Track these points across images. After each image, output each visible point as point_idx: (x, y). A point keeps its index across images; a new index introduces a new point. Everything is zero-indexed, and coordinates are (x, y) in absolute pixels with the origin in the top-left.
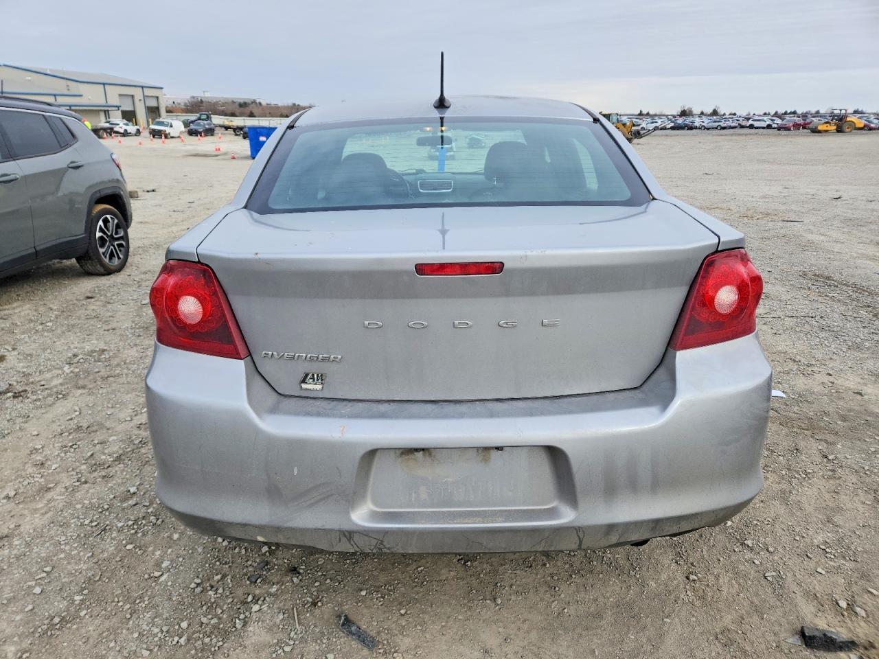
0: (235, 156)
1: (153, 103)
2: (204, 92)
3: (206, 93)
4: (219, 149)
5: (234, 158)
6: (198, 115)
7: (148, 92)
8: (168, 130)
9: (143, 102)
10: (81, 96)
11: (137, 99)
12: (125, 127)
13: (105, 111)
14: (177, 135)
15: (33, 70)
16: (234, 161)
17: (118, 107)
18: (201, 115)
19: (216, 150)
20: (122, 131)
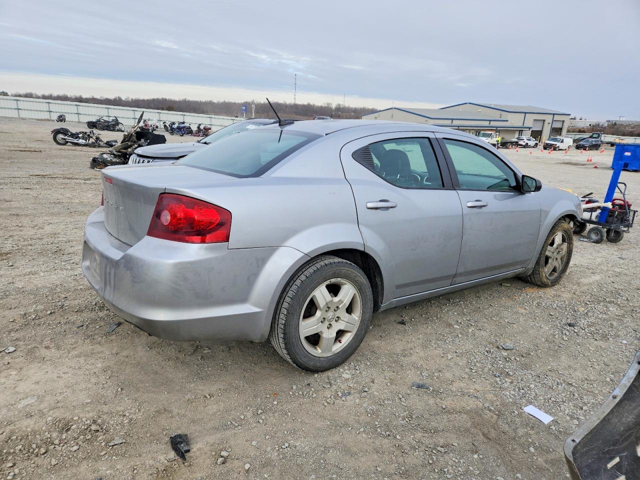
0: (598, 167)
1: (558, 125)
2: (620, 117)
3: (621, 118)
4: (591, 161)
5: (596, 167)
6: (591, 134)
7: (557, 118)
8: (558, 144)
9: (550, 125)
10: (507, 121)
11: (546, 123)
12: (527, 142)
13: (520, 131)
14: (565, 149)
15: (486, 106)
16: (596, 169)
17: (530, 128)
18: (593, 134)
19: (588, 161)
20: (524, 144)
